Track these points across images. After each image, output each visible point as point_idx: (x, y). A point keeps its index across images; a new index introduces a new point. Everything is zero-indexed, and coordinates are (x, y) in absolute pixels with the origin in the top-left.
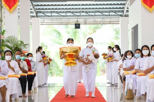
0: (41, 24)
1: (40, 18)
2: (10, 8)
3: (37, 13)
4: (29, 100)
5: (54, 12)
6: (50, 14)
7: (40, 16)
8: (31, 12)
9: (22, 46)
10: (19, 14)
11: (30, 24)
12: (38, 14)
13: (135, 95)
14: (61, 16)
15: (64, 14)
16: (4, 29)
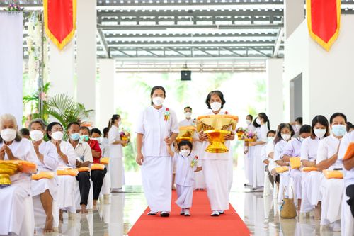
0: (117, 72)
1: (114, 61)
2: (60, 41)
3: (109, 50)
4: (94, 218)
5: (142, 48)
6: (133, 53)
7: (114, 56)
8: (99, 49)
9: (81, 113)
10: (76, 53)
11: (96, 70)
12: (112, 53)
13: (299, 210)
14: (154, 56)
15: (161, 53)
16: (48, 82)
